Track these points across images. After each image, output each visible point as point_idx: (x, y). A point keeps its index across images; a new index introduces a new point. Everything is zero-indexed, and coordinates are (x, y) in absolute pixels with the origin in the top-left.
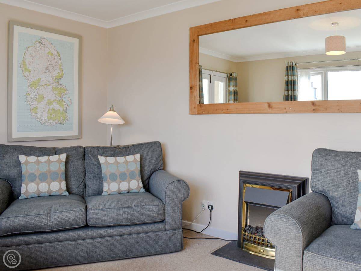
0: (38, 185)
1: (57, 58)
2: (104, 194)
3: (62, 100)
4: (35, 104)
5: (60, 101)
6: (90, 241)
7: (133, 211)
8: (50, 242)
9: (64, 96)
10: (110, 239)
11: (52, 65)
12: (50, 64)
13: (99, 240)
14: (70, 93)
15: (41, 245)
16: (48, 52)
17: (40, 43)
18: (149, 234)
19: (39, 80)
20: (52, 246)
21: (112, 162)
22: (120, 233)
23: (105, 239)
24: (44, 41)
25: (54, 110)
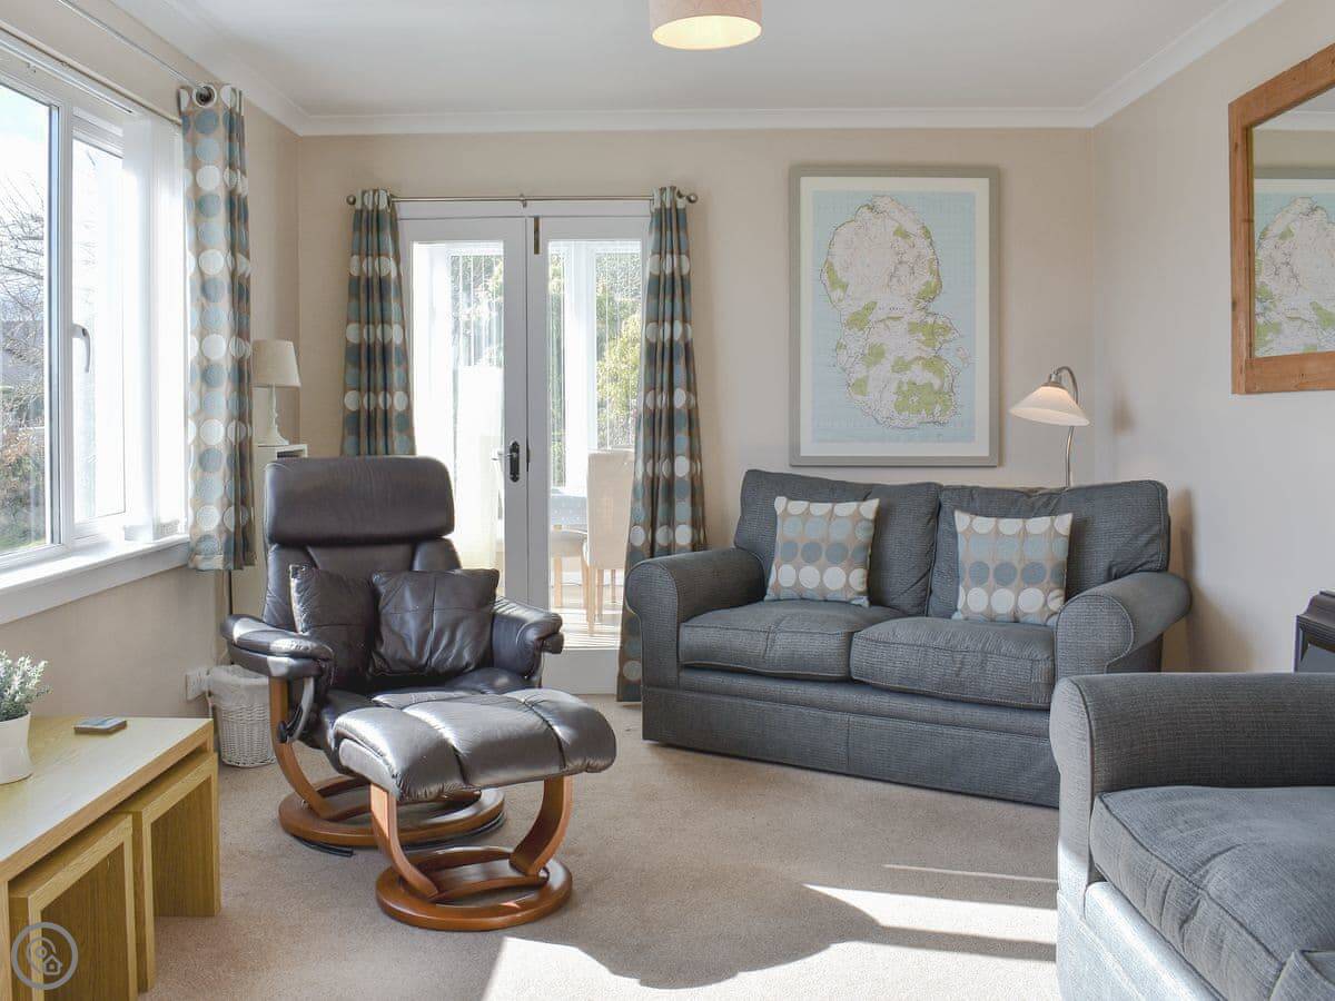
0: (798, 569)
1: (922, 243)
2: (956, 616)
3: (937, 357)
4: (860, 371)
5: (934, 363)
6: (857, 719)
7: (962, 663)
8: (774, 700)
9: (945, 346)
10: (903, 724)
11: (906, 263)
12: (900, 263)
13: (875, 721)
14: (961, 336)
15: (753, 703)
16: (894, 229)
17: (871, 209)
18: (1004, 737)
19: (871, 307)
20: (774, 710)
21: (984, 531)
22: (927, 715)
23: (892, 723)
24: (881, 203)
25: (914, 384)
